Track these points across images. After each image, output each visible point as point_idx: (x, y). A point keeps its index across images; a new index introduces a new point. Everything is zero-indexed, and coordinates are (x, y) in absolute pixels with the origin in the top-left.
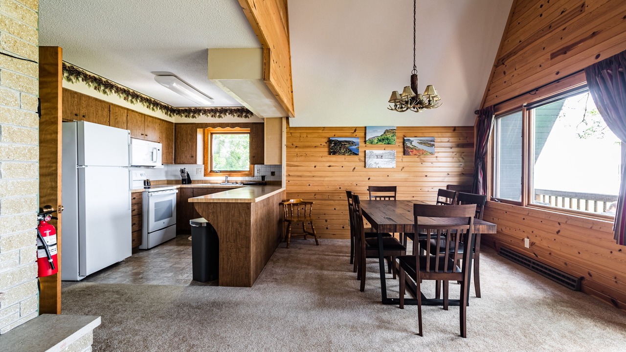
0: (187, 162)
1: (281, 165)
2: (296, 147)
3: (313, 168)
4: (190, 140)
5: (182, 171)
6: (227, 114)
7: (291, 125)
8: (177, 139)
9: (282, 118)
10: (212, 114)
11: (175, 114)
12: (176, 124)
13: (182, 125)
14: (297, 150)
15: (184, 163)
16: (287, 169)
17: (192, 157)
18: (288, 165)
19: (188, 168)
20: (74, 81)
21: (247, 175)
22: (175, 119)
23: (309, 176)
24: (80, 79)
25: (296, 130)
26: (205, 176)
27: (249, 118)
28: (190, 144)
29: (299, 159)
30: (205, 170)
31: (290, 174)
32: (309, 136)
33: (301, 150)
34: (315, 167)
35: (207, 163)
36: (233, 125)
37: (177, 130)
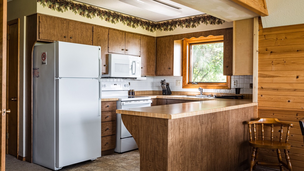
0: (165, 74)
1: (252, 76)
2: (271, 52)
3: (295, 79)
4: (168, 52)
5: (163, 82)
6: (201, 22)
7: (264, 26)
8: (158, 52)
9: (253, 19)
10: (187, 24)
11: (156, 29)
12: (157, 38)
13: (162, 39)
14: (272, 56)
15: (163, 75)
16: (259, 80)
17: (170, 68)
18: (260, 76)
19: (168, 79)
20: (63, 10)
21: (223, 87)
22: (156, 33)
23: (289, 90)
24: (68, 8)
25: (271, 31)
26: (183, 87)
27: (222, 23)
28: (168, 56)
29: (274, 68)
30: (184, 81)
31: (263, 87)
32: (288, 37)
33: (277, 56)
34: (297, 77)
35: (185, 75)
36: (206, 34)
37: (158, 43)
